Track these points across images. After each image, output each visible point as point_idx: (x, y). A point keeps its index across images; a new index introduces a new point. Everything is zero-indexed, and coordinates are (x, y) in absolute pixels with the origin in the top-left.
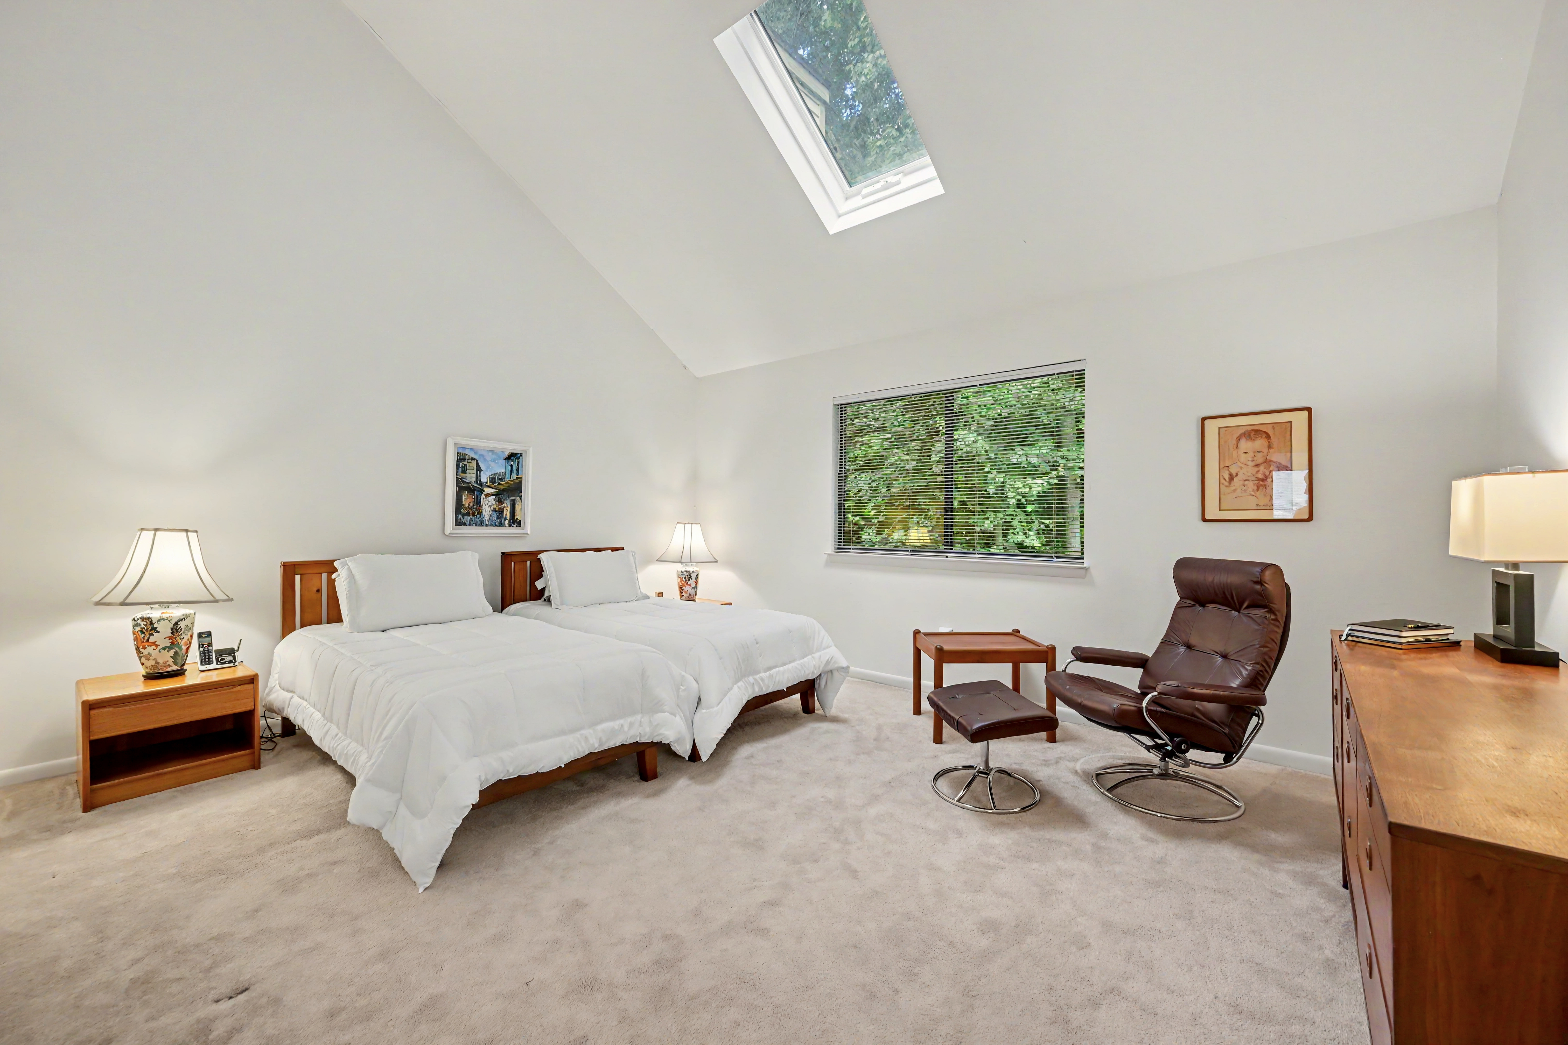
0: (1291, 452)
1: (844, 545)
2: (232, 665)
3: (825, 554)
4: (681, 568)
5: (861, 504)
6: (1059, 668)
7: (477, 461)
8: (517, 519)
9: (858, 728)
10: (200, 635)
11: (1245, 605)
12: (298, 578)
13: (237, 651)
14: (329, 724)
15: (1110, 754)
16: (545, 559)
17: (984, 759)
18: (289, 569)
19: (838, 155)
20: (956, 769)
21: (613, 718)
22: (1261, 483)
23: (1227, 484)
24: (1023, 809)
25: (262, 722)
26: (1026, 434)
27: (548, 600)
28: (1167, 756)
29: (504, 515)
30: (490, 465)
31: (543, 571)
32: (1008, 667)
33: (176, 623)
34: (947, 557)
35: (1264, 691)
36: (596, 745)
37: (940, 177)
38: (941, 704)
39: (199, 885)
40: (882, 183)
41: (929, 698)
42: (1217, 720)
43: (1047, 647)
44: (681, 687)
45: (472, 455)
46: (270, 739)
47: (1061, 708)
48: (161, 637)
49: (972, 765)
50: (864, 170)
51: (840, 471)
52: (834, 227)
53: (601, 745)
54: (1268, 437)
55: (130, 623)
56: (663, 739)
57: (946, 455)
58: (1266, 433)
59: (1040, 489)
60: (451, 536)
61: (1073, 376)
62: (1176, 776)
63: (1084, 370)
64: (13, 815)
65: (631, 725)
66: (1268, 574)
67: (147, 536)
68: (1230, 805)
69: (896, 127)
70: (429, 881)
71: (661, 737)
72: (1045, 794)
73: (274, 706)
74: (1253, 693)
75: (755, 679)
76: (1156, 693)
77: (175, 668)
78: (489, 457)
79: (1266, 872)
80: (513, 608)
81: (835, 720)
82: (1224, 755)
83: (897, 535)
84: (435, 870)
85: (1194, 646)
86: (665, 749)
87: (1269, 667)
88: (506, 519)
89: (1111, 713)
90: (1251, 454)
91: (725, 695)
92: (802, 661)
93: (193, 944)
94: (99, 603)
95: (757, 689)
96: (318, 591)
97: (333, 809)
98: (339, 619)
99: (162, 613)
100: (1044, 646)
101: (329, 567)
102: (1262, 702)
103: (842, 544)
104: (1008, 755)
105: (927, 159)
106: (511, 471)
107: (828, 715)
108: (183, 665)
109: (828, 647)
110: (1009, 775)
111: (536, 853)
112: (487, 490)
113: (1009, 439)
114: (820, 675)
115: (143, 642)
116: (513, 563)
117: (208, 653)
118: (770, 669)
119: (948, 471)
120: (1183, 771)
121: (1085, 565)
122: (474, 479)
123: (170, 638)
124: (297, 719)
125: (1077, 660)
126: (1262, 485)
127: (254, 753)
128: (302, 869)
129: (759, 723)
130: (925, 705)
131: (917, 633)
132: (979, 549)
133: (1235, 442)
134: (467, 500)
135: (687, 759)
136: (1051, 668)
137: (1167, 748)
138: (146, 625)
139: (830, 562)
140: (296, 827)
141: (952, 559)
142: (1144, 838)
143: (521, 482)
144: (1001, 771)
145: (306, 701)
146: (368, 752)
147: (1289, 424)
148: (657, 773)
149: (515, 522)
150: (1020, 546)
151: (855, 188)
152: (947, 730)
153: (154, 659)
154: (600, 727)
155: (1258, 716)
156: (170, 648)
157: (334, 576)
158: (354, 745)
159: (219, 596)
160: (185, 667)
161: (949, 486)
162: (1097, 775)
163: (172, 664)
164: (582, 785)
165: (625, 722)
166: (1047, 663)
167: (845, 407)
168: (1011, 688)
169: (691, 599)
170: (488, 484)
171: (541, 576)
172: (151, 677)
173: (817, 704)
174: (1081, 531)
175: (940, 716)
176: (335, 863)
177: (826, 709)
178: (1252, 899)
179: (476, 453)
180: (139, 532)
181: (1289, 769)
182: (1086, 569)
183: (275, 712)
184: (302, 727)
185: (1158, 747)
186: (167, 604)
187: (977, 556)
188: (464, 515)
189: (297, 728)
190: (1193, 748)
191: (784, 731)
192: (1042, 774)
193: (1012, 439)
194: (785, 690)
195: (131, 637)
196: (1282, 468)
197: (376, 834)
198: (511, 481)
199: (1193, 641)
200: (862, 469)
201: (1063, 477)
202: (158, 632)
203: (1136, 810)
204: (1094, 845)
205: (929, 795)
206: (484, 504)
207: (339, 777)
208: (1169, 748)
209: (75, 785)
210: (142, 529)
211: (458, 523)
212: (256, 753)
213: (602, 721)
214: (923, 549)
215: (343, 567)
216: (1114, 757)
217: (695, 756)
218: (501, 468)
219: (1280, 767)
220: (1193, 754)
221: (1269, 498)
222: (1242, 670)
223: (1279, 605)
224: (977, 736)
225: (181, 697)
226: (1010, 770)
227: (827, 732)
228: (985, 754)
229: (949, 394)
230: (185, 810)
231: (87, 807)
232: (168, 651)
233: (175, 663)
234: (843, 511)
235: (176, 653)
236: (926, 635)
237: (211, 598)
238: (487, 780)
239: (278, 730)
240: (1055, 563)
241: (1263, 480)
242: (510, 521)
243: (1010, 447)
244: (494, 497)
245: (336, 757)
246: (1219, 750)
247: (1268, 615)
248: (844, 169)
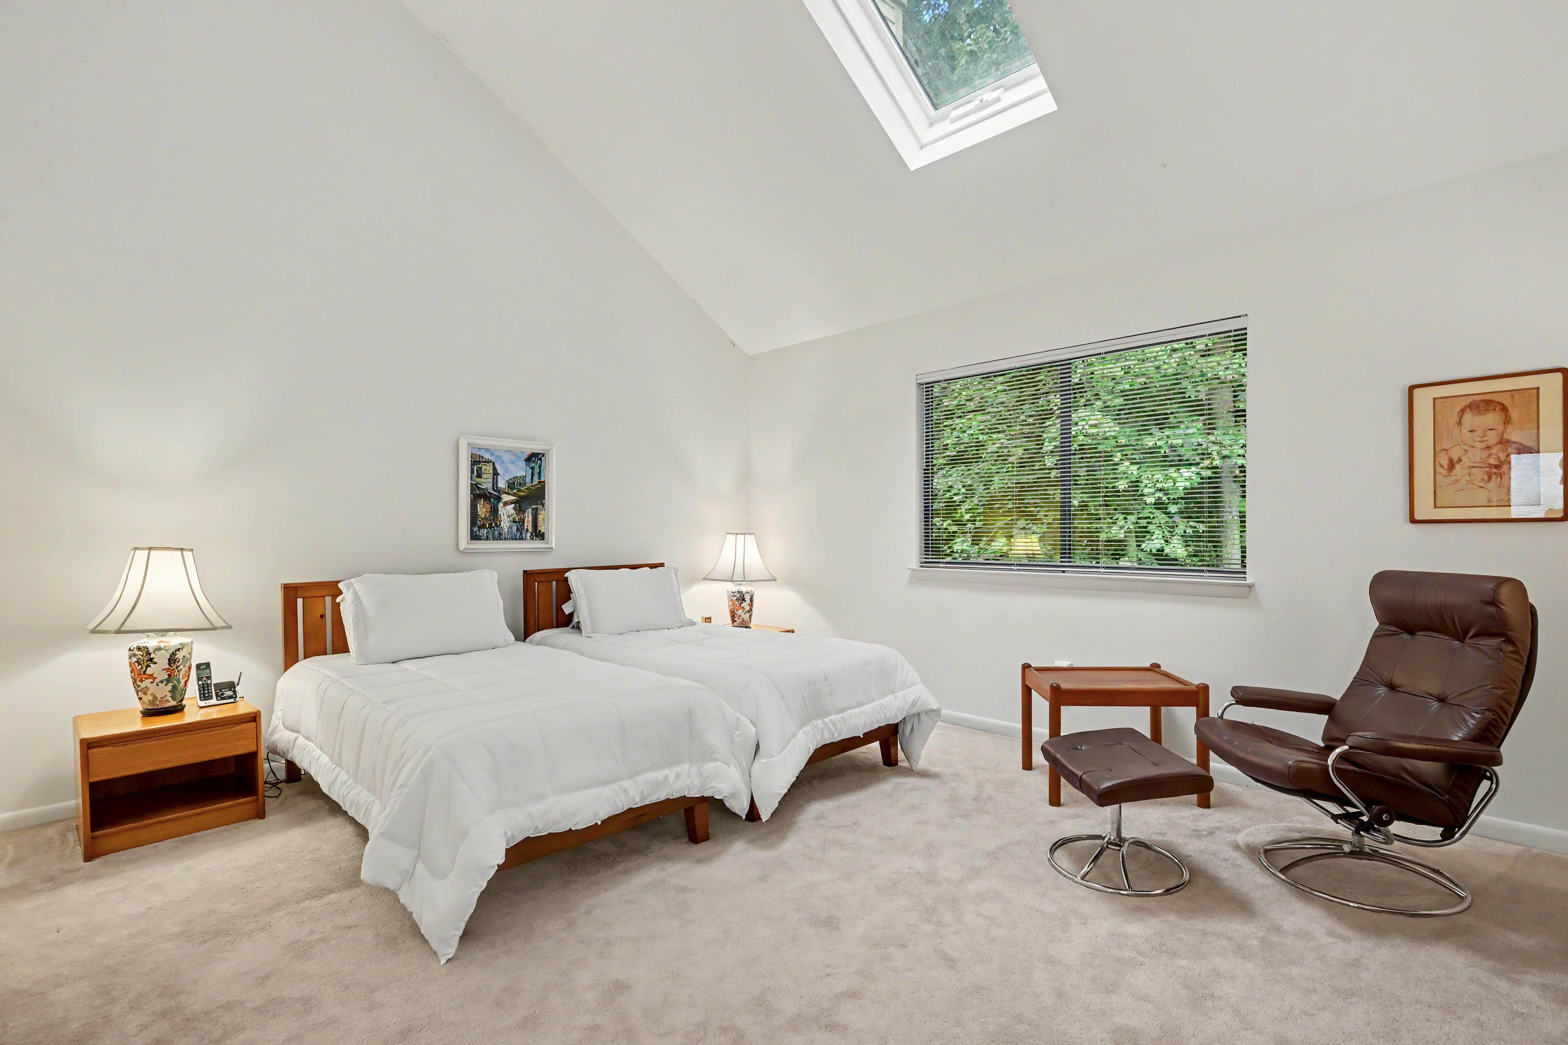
0: (1538, 428)
1: (931, 558)
2: (232, 700)
3: (909, 569)
4: (732, 587)
5: (951, 507)
6: (1214, 713)
7: (493, 463)
8: (540, 531)
9: (953, 785)
10: (198, 667)
11: (1470, 635)
12: (300, 601)
13: (238, 684)
14: (338, 768)
15: (1284, 824)
16: (572, 577)
17: (1115, 826)
18: (291, 592)
19: (920, 71)
20: (1078, 839)
21: (655, 767)
22: (1495, 470)
23: (1445, 473)
24: (1168, 892)
25: (266, 766)
26: (1167, 414)
27: (578, 628)
28: (1361, 828)
29: (526, 528)
30: (508, 468)
31: (571, 593)
32: (1145, 712)
33: (173, 654)
34: (1064, 572)
35: (1499, 746)
36: (637, 800)
37: (1052, 89)
38: (1058, 756)
39: (208, 945)
40: (977, 102)
41: (1044, 750)
42: (1432, 783)
43: (1198, 686)
44: (736, 731)
45: (487, 456)
46: (274, 785)
47: (1217, 764)
48: (158, 670)
49: (1099, 834)
50: (952, 87)
51: (926, 466)
52: (915, 160)
53: (643, 798)
54: (1504, 408)
55: (127, 654)
56: (715, 794)
57: (1061, 443)
58: (1501, 404)
59: (1188, 484)
60: (465, 552)
61: (1230, 336)
62: (1374, 855)
63: (1246, 329)
64: (16, 862)
65: (678, 776)
66: (1505, 593)
67: (142, 555)
68: (1450, 894)
69: (992, 28)
70: (451, 952)
71: (713, 790)
72: (1195, 872)
73: (278, 749)
74: (1482, 749)
75: (825, 724)
76: (1346, 747)
77: (173, 703)
78: (506, 458)
79: (1502, 985)
80: (538, 635)
81: (924, 774)
82: (1441, 829)
83: (1000, 544)
84: (457, 939)
85: (1399, 687)
86: (717, 805)
87: (1506, 713)
88: (527, 530)
89: (1285, 770)
90: (1479, 432)
91: (788, 743)
92: (882, 701)
93: (201, 1011)
94: (93, 631)
95: (827, 735)
96: (322, 616)
97: (343, 865)
98: (346, 650)
99: (160, 642)
100: (1193, 684)
101: (333, 589)
102: (1497, 760)
103: (930, 557)
104: (1147, 823)
105: (1035, 68)
106: (533, 475)
107: (914, 769)
108: (182, 700)
109: (913, 685)
110: (1147, 847)
111: (571, 924)
112: (506, 498)
113: (1144, 421)
114: (904, 719)
115: (141, 674)
116: (536, 583)
117: (208, 687)
118: (842, 710)
119: (1064, 465)
120: (1384, 849)
121: (1248, 582)
122: (490, 486)
123: (167, 670)
124: (303, 763)
125: (1238, 703)
126: (1495, 473)
127: (257, 800)
128: (312, 932)
129: (832, 777)
130: (1038, 758)
131: (1026, 667)
132: (1104, 561)
133: (1456, 418)
134: (483, 509)
135: (744, 818)
136: (1203, 712)
137: (1362, 818)
138: (142, 656)
139: (915, 580)
140: (305, 885)
141: (1072, 575)
142: (1330, 933)
143: (544, 487)
144: (1138, 843)
145: (313, 742)
146: (381, 802)
147: (1535, 391)
148: (708, 834)
149: (539, 535)
150: (1160, 556)
151: (940, 111)
152: (1067, 789)
153: (152, 694)
154: (641, 778)
155: (1490, 779)
156: (168, 681)
157: (338, 600)
158: (365, 793)
159: (219, 623)
160: (184, 703)
161: (1067, 482)
162: (1266, 851)
163: (170, 699)
164: (622, 845)
165: (670, 773)
166: (1197, 706)
167: (932, 387)
168: (1149, 737)
169: (745, 625)
170: (506, 491)
171: (569, 598)
172: (148, 713)
173: (901, 755)
174: (1241, 537)
175: (1057, 771)
176: (349, 927)
177: (912, 761)
178: (1483, 1018)
179: (492, 454)
180: (133, 551)
181: (1535, 851)
182: (1250, 587)
183: (278, 754)
184: (309, 772)
185: (1347, 817)
186: (164, 632)
187: (1104, 570)
188: (480, 527)
189: (303, 772)
190: (1399, 820)
191: (861, 785)
192: (1192, 848)
193: (1148, 421)
194: (862, 737)
195: (129, 669)
196: (1523, 450)
197: (392, 894)
198: (533, 486)
199: (1398, 679)
200: (954, 462)
201: (1217, 468)
202: (155, 663)
203: (1319, 896)
204: (1263, 940)
205: (1044, 871)
206: (502, 515)
207: (349, 829)
208: (1365, 819)
209: (76, 831)
210: (136, 549)
211: (474, 537)
212: (261, 800)
213: (641, 772)
214: (1030, 562)
215: (348, 589)
216: (1289, 829)
217: (753, 815)
218: (520, 470)
219: (1520, 847)
220: (1398, 827)
221: (1505, 491)
222: (1467, 717)
223: (1521, 633)
224: (1104, 798)
225: (181, 736)
226: (1150, 841)
227: (914, 789)
228: (1115, 820)
229: (1065, 366)
230: (187, 863)
231: (89, 856)
232: (166, 685)
233: (173, 698)
234: (930, 516)
235: (174, 687)
236: (1038, 670)
237: (210, 626)
238: (513, 837)
239: (282, 775)
240: (1208, 579)
241: (1496, 467)
242: (532, 534)
243: (1145, 431)
244: (513, 505)
245: (347, 806)
246: (1432, 822)
247: (1504, 647)
248: (927, 87)
